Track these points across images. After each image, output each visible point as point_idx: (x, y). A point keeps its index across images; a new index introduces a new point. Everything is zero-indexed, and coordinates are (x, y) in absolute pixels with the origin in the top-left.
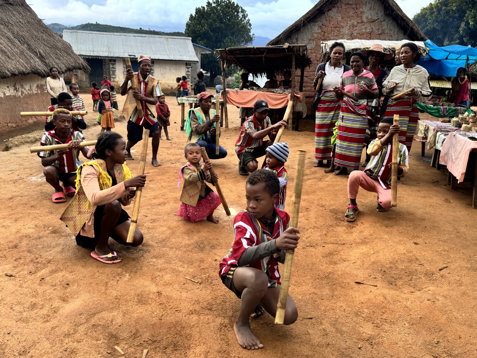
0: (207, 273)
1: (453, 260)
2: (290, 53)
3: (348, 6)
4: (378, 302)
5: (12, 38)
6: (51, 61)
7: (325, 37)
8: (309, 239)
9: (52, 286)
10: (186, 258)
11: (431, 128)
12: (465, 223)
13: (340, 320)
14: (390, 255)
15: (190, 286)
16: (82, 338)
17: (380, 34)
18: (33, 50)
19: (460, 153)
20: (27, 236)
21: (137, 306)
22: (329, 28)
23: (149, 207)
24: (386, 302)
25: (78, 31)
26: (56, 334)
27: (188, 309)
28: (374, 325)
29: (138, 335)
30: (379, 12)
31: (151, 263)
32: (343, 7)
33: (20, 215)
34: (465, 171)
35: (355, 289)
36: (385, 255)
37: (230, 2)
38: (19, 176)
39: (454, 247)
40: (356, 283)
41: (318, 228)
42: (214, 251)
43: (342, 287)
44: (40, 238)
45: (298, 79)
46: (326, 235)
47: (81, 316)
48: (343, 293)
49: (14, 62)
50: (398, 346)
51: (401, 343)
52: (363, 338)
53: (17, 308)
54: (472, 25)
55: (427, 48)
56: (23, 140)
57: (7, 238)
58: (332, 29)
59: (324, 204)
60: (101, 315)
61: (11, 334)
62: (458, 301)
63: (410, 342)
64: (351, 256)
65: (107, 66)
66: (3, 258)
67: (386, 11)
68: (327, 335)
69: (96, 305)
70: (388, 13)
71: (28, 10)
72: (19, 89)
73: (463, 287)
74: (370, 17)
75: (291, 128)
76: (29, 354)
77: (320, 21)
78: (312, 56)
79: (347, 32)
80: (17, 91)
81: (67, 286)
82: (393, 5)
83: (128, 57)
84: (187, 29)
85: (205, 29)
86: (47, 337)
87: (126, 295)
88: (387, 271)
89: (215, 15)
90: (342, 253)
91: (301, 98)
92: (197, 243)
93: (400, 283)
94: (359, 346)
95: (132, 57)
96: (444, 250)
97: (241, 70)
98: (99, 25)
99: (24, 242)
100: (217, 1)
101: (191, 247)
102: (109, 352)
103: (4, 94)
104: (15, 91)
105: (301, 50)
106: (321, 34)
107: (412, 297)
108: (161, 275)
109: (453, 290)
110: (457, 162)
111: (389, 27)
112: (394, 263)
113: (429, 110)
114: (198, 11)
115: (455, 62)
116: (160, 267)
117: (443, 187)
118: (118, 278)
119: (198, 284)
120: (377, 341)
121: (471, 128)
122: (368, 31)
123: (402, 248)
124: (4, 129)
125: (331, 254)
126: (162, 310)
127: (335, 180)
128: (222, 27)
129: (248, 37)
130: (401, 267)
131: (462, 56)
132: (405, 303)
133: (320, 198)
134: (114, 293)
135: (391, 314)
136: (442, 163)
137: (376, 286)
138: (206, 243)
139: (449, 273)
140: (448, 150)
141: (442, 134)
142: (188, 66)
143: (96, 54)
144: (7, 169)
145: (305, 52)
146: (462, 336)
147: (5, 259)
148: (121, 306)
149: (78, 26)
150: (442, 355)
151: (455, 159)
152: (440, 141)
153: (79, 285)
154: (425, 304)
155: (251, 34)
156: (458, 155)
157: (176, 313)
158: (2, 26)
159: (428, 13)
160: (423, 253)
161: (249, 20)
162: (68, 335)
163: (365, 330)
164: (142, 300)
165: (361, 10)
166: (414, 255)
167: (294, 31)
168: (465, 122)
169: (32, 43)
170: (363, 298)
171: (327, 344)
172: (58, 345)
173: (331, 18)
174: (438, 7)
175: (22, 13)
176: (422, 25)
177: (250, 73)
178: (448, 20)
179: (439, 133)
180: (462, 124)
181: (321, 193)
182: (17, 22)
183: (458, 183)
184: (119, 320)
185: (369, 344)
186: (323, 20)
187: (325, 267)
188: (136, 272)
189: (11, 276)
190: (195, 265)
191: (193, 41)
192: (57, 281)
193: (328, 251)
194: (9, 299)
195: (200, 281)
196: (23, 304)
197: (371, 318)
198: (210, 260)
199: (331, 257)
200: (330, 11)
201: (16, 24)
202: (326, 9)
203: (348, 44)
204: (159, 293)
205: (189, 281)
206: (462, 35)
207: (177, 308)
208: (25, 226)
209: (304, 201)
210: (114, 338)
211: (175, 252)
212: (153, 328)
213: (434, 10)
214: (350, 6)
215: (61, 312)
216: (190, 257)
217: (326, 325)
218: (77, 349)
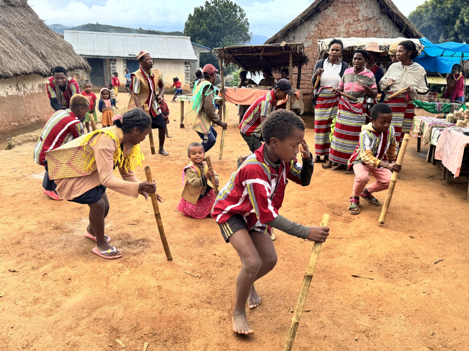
0: (206, 267)
1: (448, 254)
2: (288, 51)
3: (344, 4)
4: (374, 294)
5: (14, 38)
6: (53, 61)
7: (322, 35)
9: (55, 281)
10: (185, 253)
11: (427, 124)
12: (460, 217)
13: (337, 313)
14: (386, 248)
15: (189, 280)
16: (84, 332)
17: (376, 32)
18: (34, 50)
19: (455, 148)
20: (30, 233)
21: (138, 300)
22: (325, 27)
23: (149, 203)
24: (382, 294)
25: (79, 31)
26: (59, 328)
27: (188, 302)
28: (370, 317)
29: (139, 328)
30: (375, 11)
31: (152, 258)
32: (340, 5)
33: (22, 212)
34: (460, 166)
35: (351, 282)
36: (381, 249)
37: (228, 2)
38: (22, 174)
39: (449, 241)
40: (353, 276)
42: (213, 246)
43: (339, 280)
44: (42, 234)
45: (295, 77)
47: (83, 310)
48: (340, 287)
49: (16, 62)
50: (394, 337)
51: (397, 335)
52: (359, 330)
53: (20, 303)
54: (467, 22)
55: (422, 45)
56: (25, 139)
57: (10, 234)
58: (329, 27)
59: (321, 199)
60: (102, 309)
61: (14, 328)
62: (453, 293)
63: (406, 334)
64: (348, 250)
65: (108, 66)
66: (6, 254)
67: (382, 9)
68: (324, 327)
69: (98, 299)
70: (384, 11)
71: (30, 11)
72: (21, 88)
73: (458, 280)
74: (365, 15)
76: (32, 348)
77: (317, 19)
78: (309, 54)
79: (343, 30)
80: (19, 91)
81: (69, 281)
82: (388, 3)
83: (128, 56)
84: (186, 29)
85: (203, 28)
86: (50, 331)
87: (127, 289)
88: (383, 265)
89: (213, 15)
90: (339, 247)
91: (299, 95)
92: (196, 238)
93: (395, 276)
94: (356, 338)
95: (132, 56)
96: (440, 244)
97: (239, 68)
98: (100, 25)
99: (27, 239)
100: (215, 2)
101: (190, 242)
102: (110, 345)
103: (7, 94)
104: (18, 91)
105: (298, 48)
106: (318, 33)
107: (408, 290)
108: (161, 269)
109: (448, 282)
110: (452, 157)
111: (384, 25)
112: (390, 256)
113: (424, 107)
114: (197, 11)
115: (450, 59)
116: (160, 262)
117: (439, 181)
118: (119, 273)
119: (198, 278)
120: (373, 332)
121: (466, 123)
122: (364, 29)
123: (398, 242)
124: (7, 127)
125: (328, 248)
126: (162, 304)
127: (332, 175)
128: (220, 26)
129: (246, 36)
130: (396, 260)
131: (457, 53)
132: (401, 296)
133: (318, 193)
134: (115, 287)
135: (387, 307)
136: (437, 158)
137: (372, 279)
138: (205, 238)
139: (444, 266)
140: (444, 146)
141: (438, 129)
142: (187, 65)
143: (96, 54)
144: (10, 167)
145: (302, 50)
146: (457, 328)
147: (8, 255)
148: (122, 300)
149: (78, 27)
150: (438, 346)
151: (450, 154)
152: (436, 136)
153: (81, 280)
154: (421, 296)
155: (249, 33)
156: (453, 150)
157: (176, 306)
158: (4, 27)
159: (424, 11)
160: (419, 247)
161: (247, 19)
162: (70, 329)
163: (362, 323)
164: (142, 294)
165: (357, 8)
166: (410, 249)
167: (291, 30)
168: (460, 117)
169: (34, 43)
170: (360, 291)
171: (325, 336)
172: (60, 339)
173: (327, 16)
174: (433, 5)
175: (24, 14)
176: (418, 22)
177: (248, 71)
178: (443, 17)
179: (434, 129)
180: (457, 119)
181: (318, 188)
182: (19, 23)
183: (454, 178)
184: (120, 314)
185: (366, 336)
186: (319, 19)
187: (322, 261)
188: (136, 267)
189: (14, 271)
190: (194, 259)
191: (192, 40)
192: (59, 276)
193: (325, 246)
194: (12, 294)
195: (200, 275)
196: (26, 299)
197: (367, 310)
198: (209, 255)
199: (328, 251)
200: (326, 10)
201: (18, 25)
202: (322, 8)
203: (346, 42)
204: (160, 288)
205: (188, 276)
206: (457, 33)
207: (177, 301)
208: (28, 223)
209: (301, 196)
210: (115, 332)
211: (175, 247)
212: (153, 321)
213: (430, 8)
214: (346, 5)
215: (63, 307)
216: (189, 252)
217: (323, 318)
218: (80, 343)
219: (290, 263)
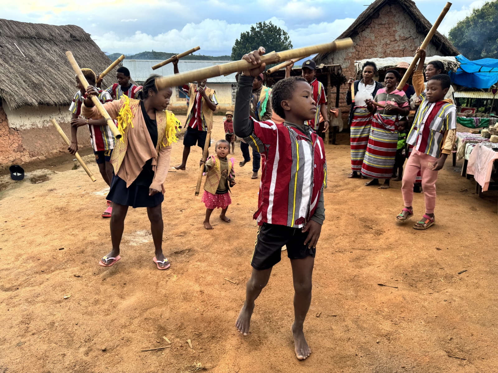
0: (244, 275)
1: (473, 265)
2: (326, 73)
3: (381, 26)
4: (398, 302)
7: (359, 57)
8: (338, 245)
9: (112, 285)
10: (226, 261)
11: (461, 139)
12: (489, 230)
13: (362, 318)
14: (412, 259)
15: (228, 286)
16: (136, 329)
17: (413, 51)
19: (485, 163)
20: (92, 243)
21: (182, 303)
22: (363, 48)
23: (196, 217)
24: (405, 302)
25: (136, 60)
26: (115, 325)
27: (226, 306)
28: (393, 322)
29: (183, 328)
30: (411, 30)
31: (196, 266)
32: (377, 27)
33: (86, 225)
34: (489, 181)
35: (377, 290)
36: (408, 259)
37: (272, 26)
38: (86, 192)
39: (475, 253)
40: (379, 284)
41: (347, 235)
43: (366, 289)
44: (102, 244)
45: (334, 96)
46: (354, 241)
47: (136, 311)
48: (366, 294)
50: (413, 341)
51: (416, 339)
52: (381, 334)
53: (83, 303)
55: (458, 63)
56: (89, 160)
57: (75, 244)
58: (366, 48)
59: (354, 213)
60: (152, 310)
61: (79, 325)
62: (473, 302)
63: (425, 338)
64: (376, 260)
67: (418, 28)
68: (348, 330)
69: (148, 301)
70: (420, 30)
71: (93, 45)
73: (480, 290)
74: (402, 35)
75: (328, 142)
78: (347, 74)
79: (380, 50)
81: (124, 286)
82: (424, 23)
84: (233, 53)
86: (108, 328)
87: (174, 293)
88: (409, 274)
89: (258, 39)
90: (368, 258)
91: (337, 114)
92: (236, 248)
93: (420, 285)
94: (378, 341)
96: (465, 255)
98: (155, 52)
99: (89, 249)
100: (260, 27)
101: (231, 252)
102: (158, 341)
105: (336, 69)
106: (355, 54)
107: (430, 298)
108: (203, 276)
109: (470, 292)
110: (482, 172)
112: (416, 267)
113: (461, 122)
114: (243, 36)
115: (488, 74)
116: (203, 269)
117: (471, 195)
118: (167, 279)
119: (236, 285)
120: (394, 336)
122: (401, 48)
123: (424, 253)
125: (358, 259)
126: (203, 306)
127: (367, 190)
130: (423, 270)
132: (423, 303)
133: (351, 208)
134: (164, 291)
135: (409, 313)
136: (469, 172)
137: (397, 288)
138: (244, 248)
139: (468, 277)
140: (475, 161)
141: (471, 145)
142: (234, 88)
144: (76, 185)
145: (340, 72)
146: (475, 333)
147: (73, 262)
148: (169, 303)
149: (136, 55)
150: (455, 350)
151: (481, 169)
152: (469, 152)
153: (134, 285)
154: (442, 304)
156: (483, 165)
157: (216, 309)
159: (465, 27)
160: (445, 258)
161: (290, 42)
162: (124, 327)
163: (384, 327)
164: (186, 297)
165: (394, 29)
166: (435, 260)
168: (494, 132)
170: (384, 299)
171: (348, 338)
172: (116, 335)
173: (365, 38)
174: (475, 20)
175: (88, 47)
176: (459, 38)
178: (485, 32)
179: (468, 144)
180: (492, 134)
181: (352, 203)
182: (84, 56)
183: (483, 191)
184: (167, 315)
185: (387, 339)
186: (357, 41)
187: (351, 271)
188: (182, 274)
189: (79, 277)
190: (234, 267)
192: (116, 281)
193: (355, 256)
194: (77, 296)
195: (238, 282)
196: (88, 300)
197: (390, 316)
199: (358, 261)
200: (364, 32)
201: (83, 57)
202: (360, 30)
203: (381, 62)
204: (202, 292)
205: (227, 282)
207: (216, 305)
208: (91, 235)
209: (335, 210)
210: (162, 330)
211: (216, 257)
212: (195, 321)
213: (471, 23)
214: (383, 26)
215: (119, 308)
216: (229, 261)
217: (349, 322)
218: (132, 338)
219: (321, 272)
